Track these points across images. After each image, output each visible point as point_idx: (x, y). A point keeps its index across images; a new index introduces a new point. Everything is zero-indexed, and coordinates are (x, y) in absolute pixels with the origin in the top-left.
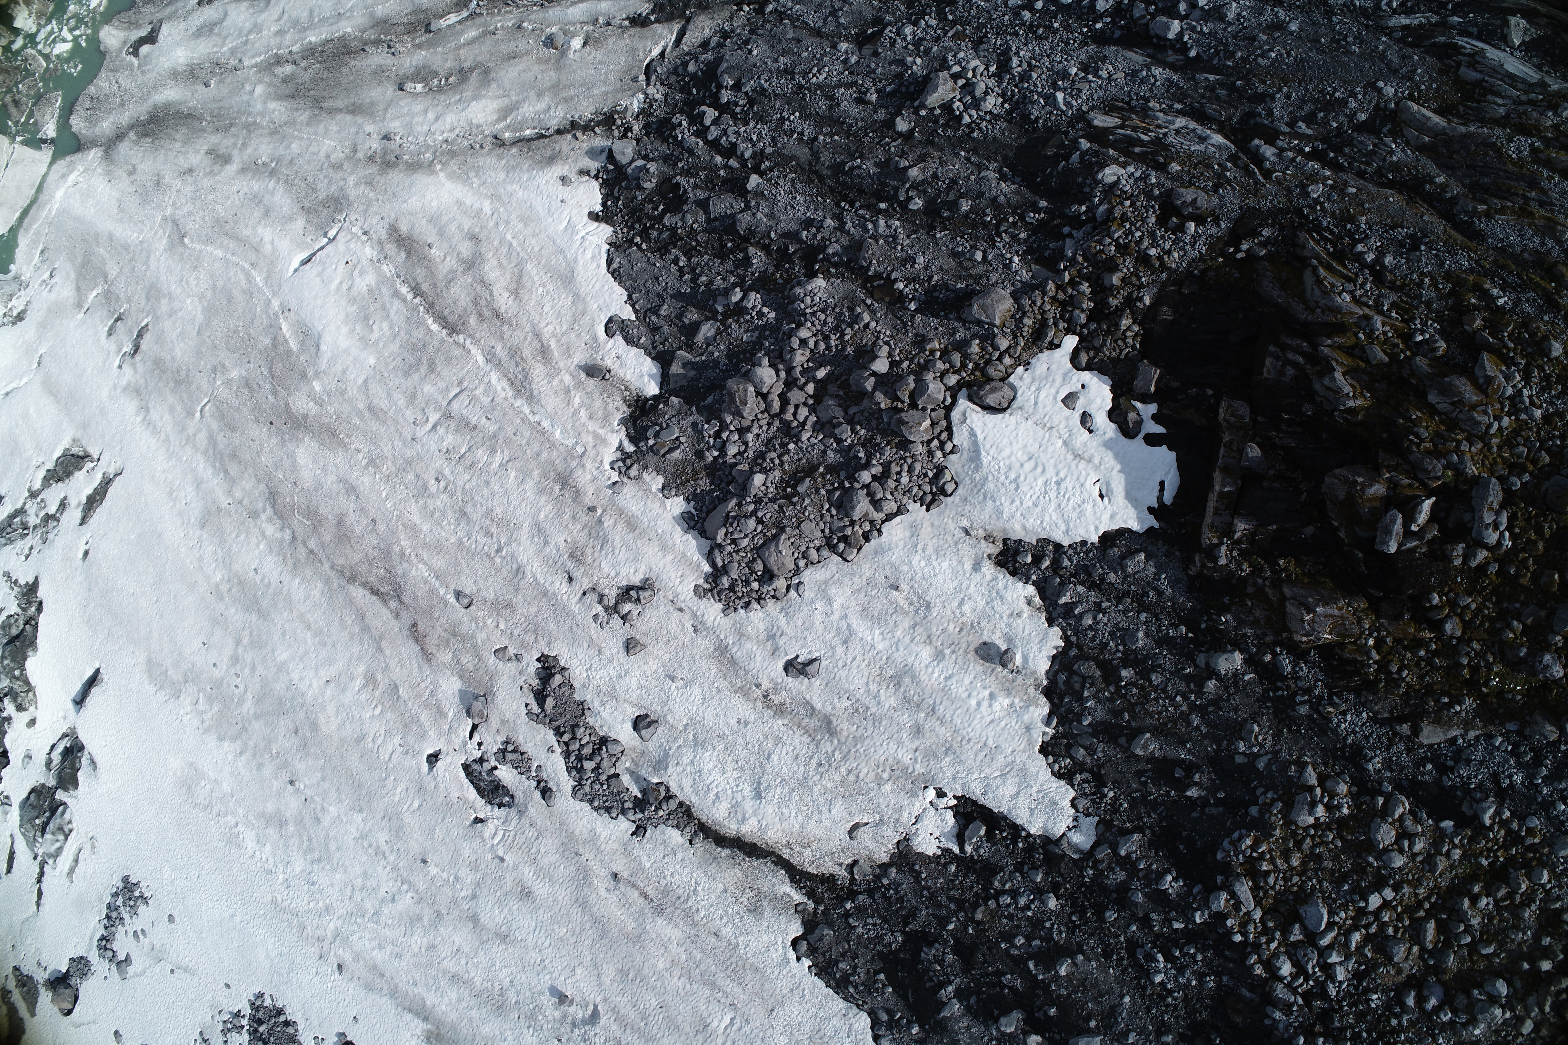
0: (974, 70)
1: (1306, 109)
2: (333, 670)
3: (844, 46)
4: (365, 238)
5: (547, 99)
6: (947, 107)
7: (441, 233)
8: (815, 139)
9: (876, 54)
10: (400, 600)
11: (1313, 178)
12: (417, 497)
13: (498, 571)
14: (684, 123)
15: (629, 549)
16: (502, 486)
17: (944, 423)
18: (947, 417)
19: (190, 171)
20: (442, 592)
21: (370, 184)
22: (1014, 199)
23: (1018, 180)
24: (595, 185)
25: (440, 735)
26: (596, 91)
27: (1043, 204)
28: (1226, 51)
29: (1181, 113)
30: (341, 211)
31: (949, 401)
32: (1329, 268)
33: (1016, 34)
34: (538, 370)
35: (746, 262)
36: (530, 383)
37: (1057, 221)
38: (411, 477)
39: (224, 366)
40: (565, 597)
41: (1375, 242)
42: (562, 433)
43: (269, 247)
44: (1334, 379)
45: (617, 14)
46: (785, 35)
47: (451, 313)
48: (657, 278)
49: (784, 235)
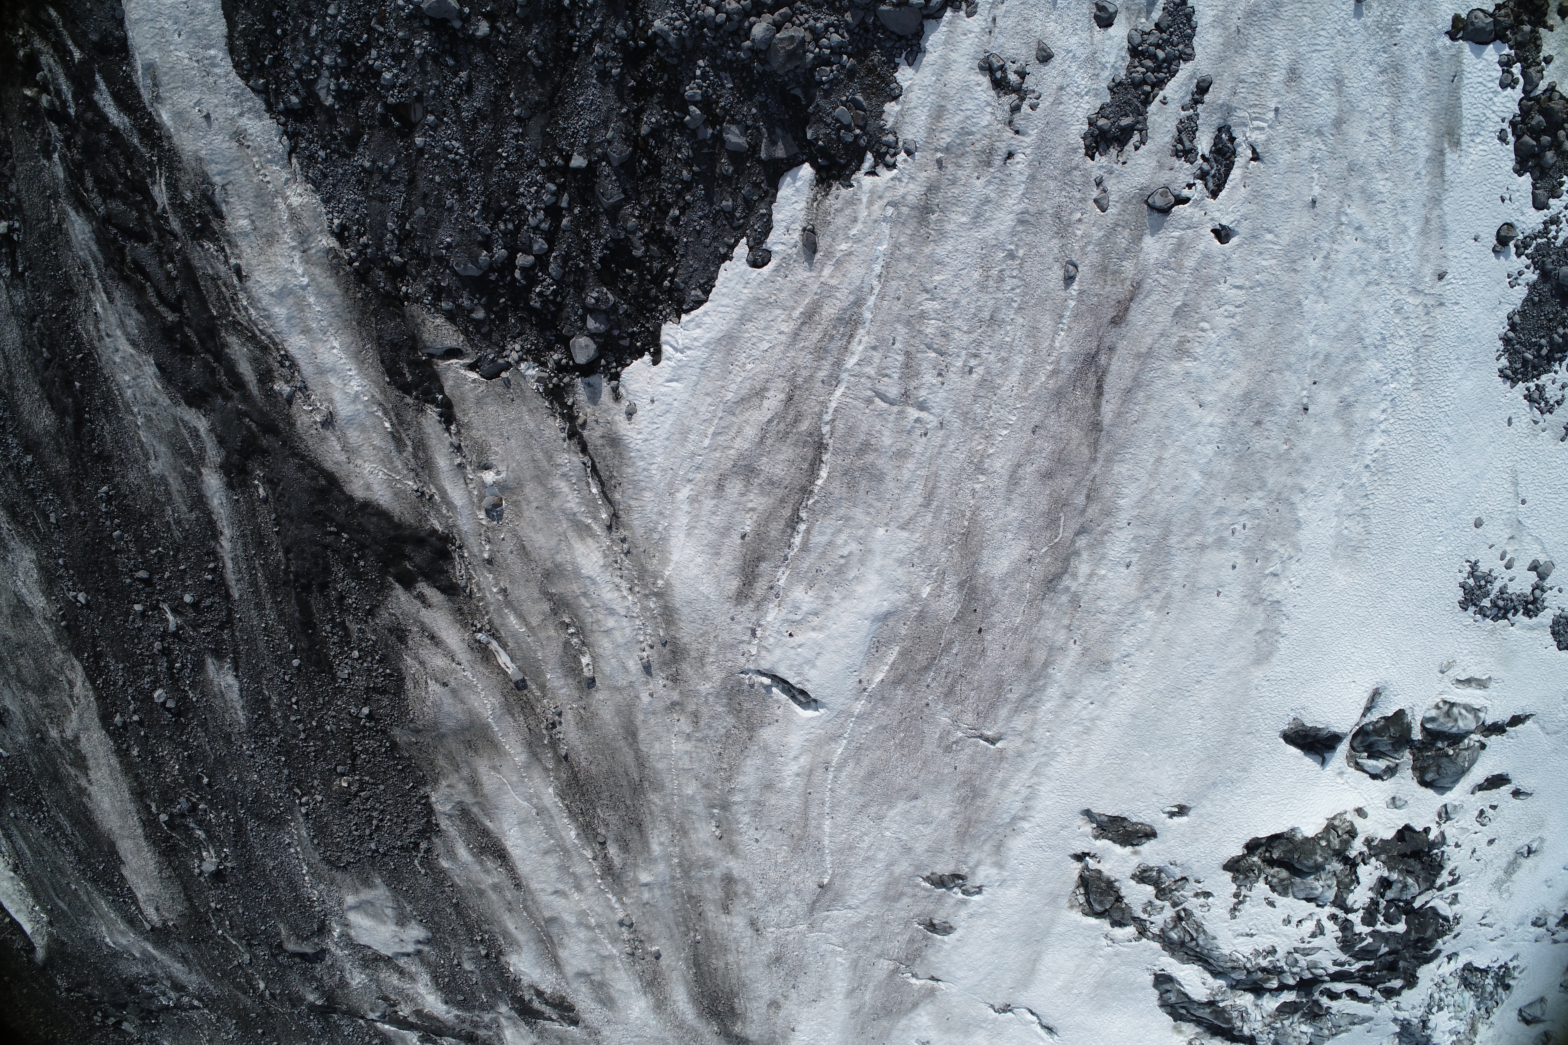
2: (1188, 402)
3: (419, 141)
4: (759, 631)
5: (555, 483)
7: (727, 531)
8: (519, 118)
9: (419, 98)
10: (1097, 353)
12: (994, 389)
13: (1031, 246)
14: (538, 291)
15: (961, 102)
16: (952, 285)
19: (754, 926)
20: (1072, 303)
21: (702, 662)
24: (625, 374)
25: (1199, 237)
26: (532, 426)
30: (740, 683)
34: (830, 310)
35: (656, 132)
36: (845, 310)
38: (978, 409)
39: (941, 737)
40: (1028, 151)
42: (880, 244)
43: (802, 760)
45: (447, 443)
46: (421, 218)
47: (804, 460)
48: (699, 233)
49: (621, 98)
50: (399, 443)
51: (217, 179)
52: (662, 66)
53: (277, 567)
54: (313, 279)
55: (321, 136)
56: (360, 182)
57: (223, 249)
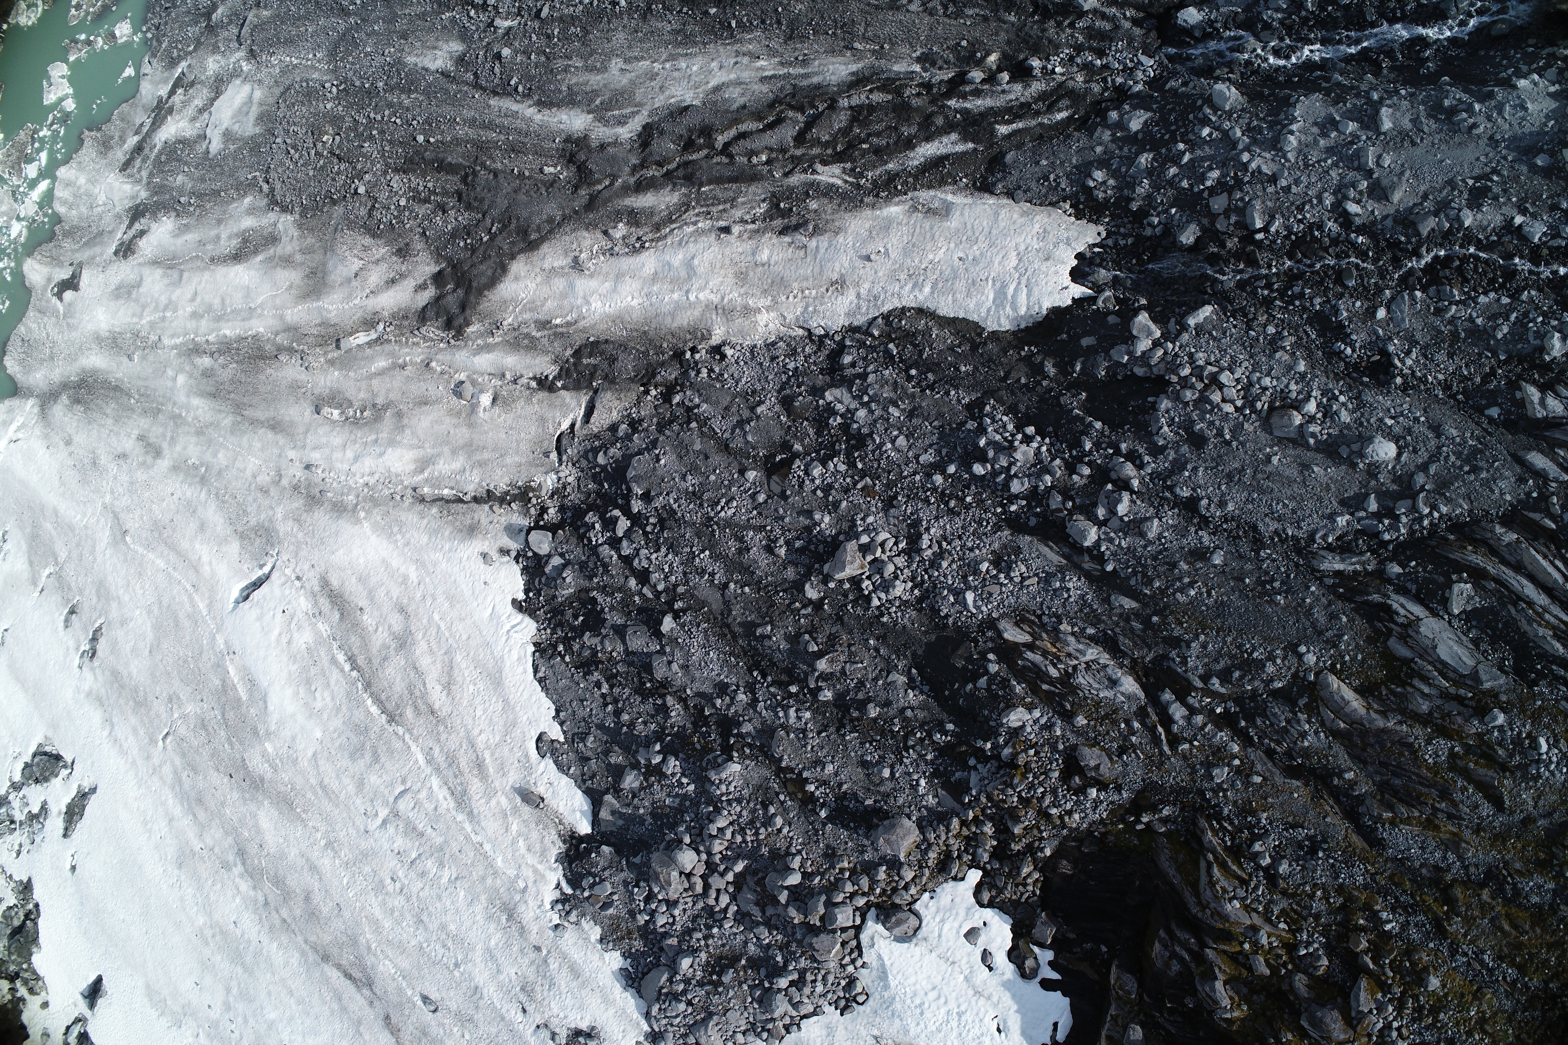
0: (882, 545)
1: (1222, 664)
4: (297, 583)
5: (461, 458)
6: (856, 581)
7: (371, 597)
8: (725, 586)
9: (783, 496)
10: (372, 990)
11: (1219, 755)
12: (376, 891)
13: (458, 985)
14: (597, 526)
15: (574, 995)
16: (453, 904)
17: (854, 943)
18: (857, 936)
19: (123, 456)
20: (409, 993)
21: (297, 520)
22: (921, 715)
23: (926, 688)
24: (516, 569)
26: (508, 460)
27: (950, 727)
28: (1144, 575)
29: (1093, 639)
30: (272, 545)
31: (858, 921)
32: (1223, 866)
33: (927, 501)
34: (475, 787)
35: (665, 710)
36: (469, 799)
37: (964, 748)
38: (367, 869)
39: (179, 699)
40: (521, 1026)
41: (1273, 841)
42: (503, 861)
43: (207, 568)
44: (1213, 990)
45: (524, 372)
46: (692, 444)
47: (388, 698)
48: (582, 701)
49: (699, 694)
50: (544, 325)
51: (813, 243)
52: (707, 749)
53: (491, 157)
54: (691, 306)
55: (805, 374)
56: (754, 392)
57: (753, 222)
